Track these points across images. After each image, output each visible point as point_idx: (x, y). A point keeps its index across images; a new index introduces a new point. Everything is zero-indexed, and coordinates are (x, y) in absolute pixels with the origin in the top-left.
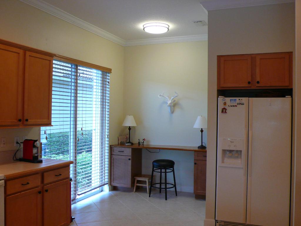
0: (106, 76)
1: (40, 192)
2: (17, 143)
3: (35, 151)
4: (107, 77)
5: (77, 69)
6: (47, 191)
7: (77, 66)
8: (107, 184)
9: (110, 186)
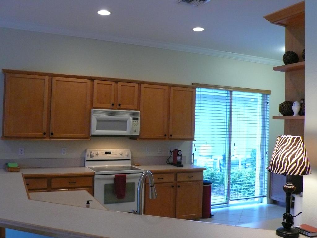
0: (267, 97)
1: (173, 187)
2: (171, 151)
3: (179, 158)
4: (268, 99)
5: (231, 94)
6: (179, 187)
7: (231, 92)
8: (266, 196)
9: (269, 199)
